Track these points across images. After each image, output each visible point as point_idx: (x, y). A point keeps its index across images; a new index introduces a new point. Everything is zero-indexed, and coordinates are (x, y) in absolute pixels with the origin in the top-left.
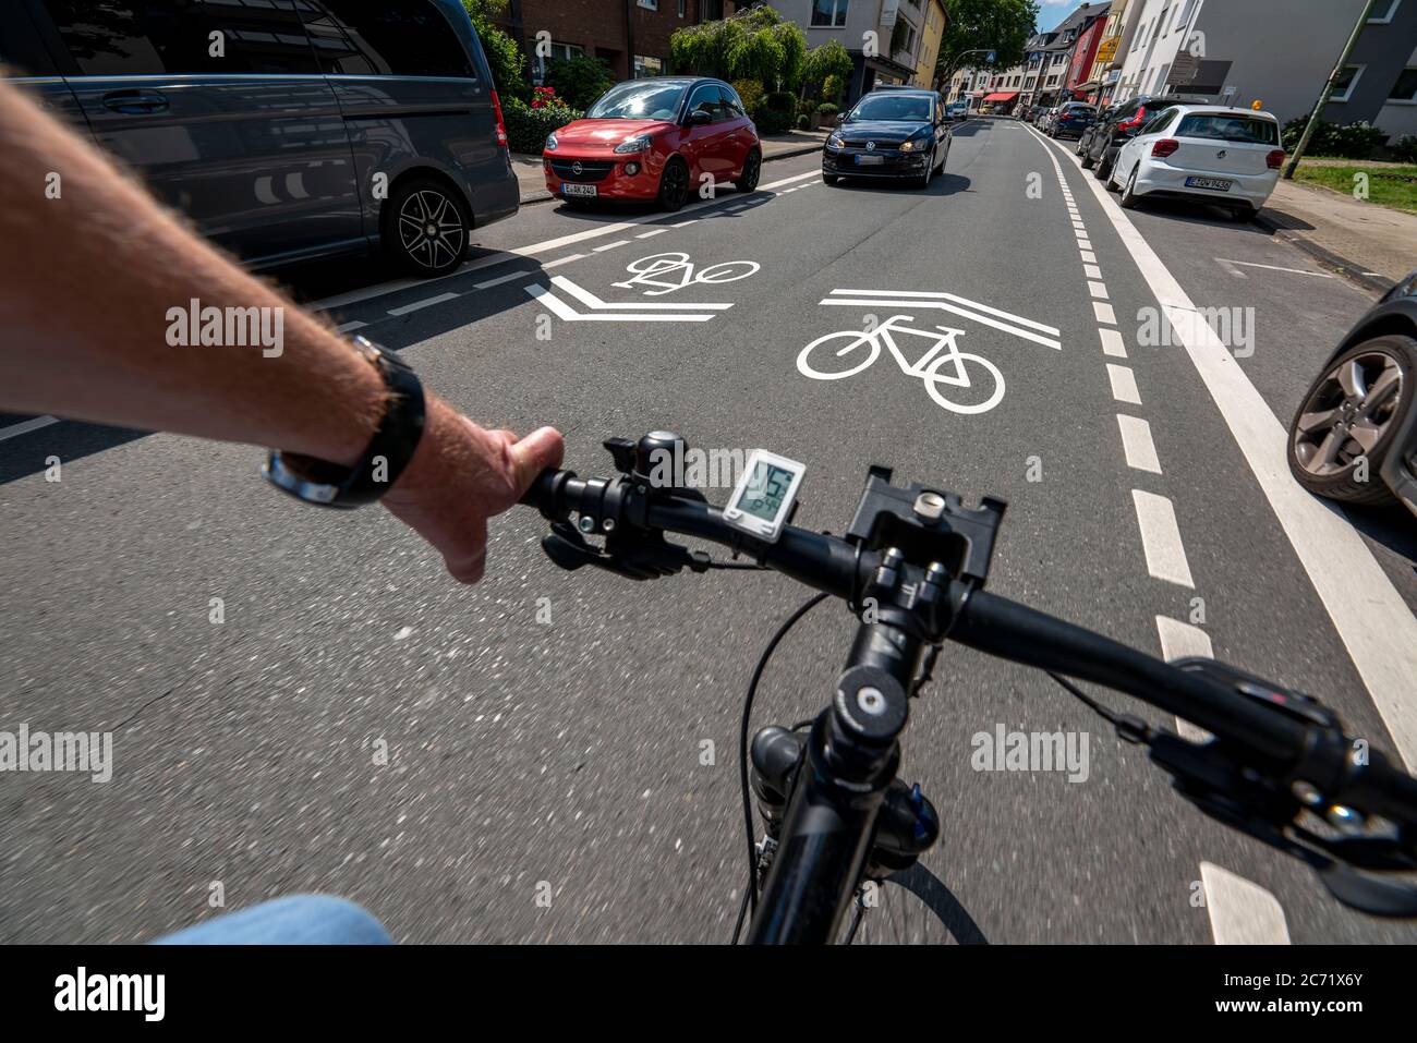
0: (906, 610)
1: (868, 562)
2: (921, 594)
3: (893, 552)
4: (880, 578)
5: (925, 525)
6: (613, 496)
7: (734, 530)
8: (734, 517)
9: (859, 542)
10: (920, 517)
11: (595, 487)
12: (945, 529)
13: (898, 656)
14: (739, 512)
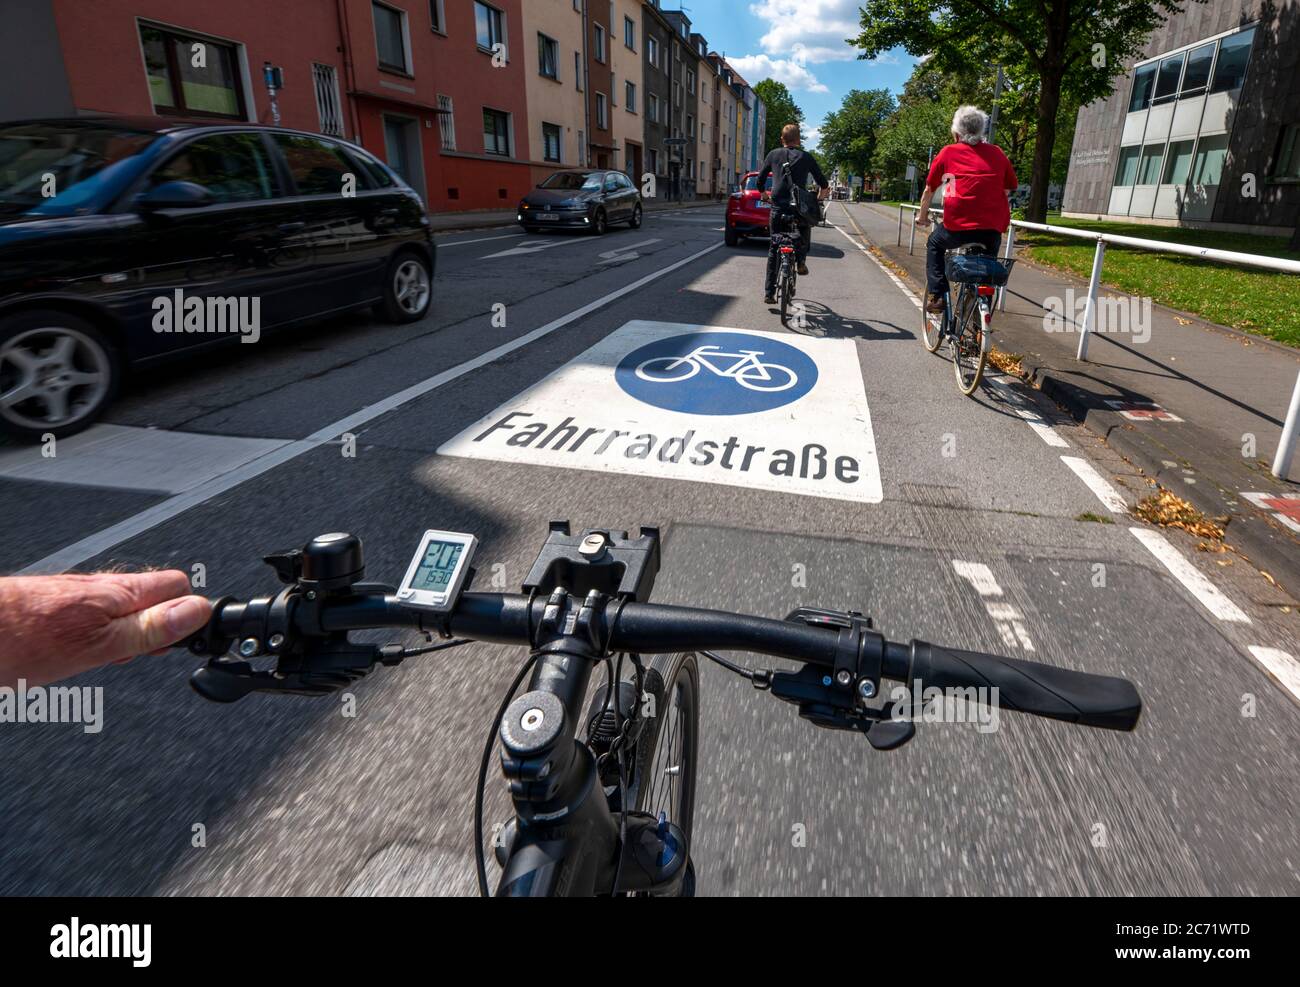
0: (567, 635)
1: (538, 605)
2: (581, 619)
3: (558, 590)
4: (547, 616)
5: (591, 562)
6: (279, 609)
7: (410, 609)
8: (406, 596)
9: (533, 590)
10: (586, 556)
11: (258, 607)
12: (608, 562)
13: (563, 676)
14: (411, 591)
